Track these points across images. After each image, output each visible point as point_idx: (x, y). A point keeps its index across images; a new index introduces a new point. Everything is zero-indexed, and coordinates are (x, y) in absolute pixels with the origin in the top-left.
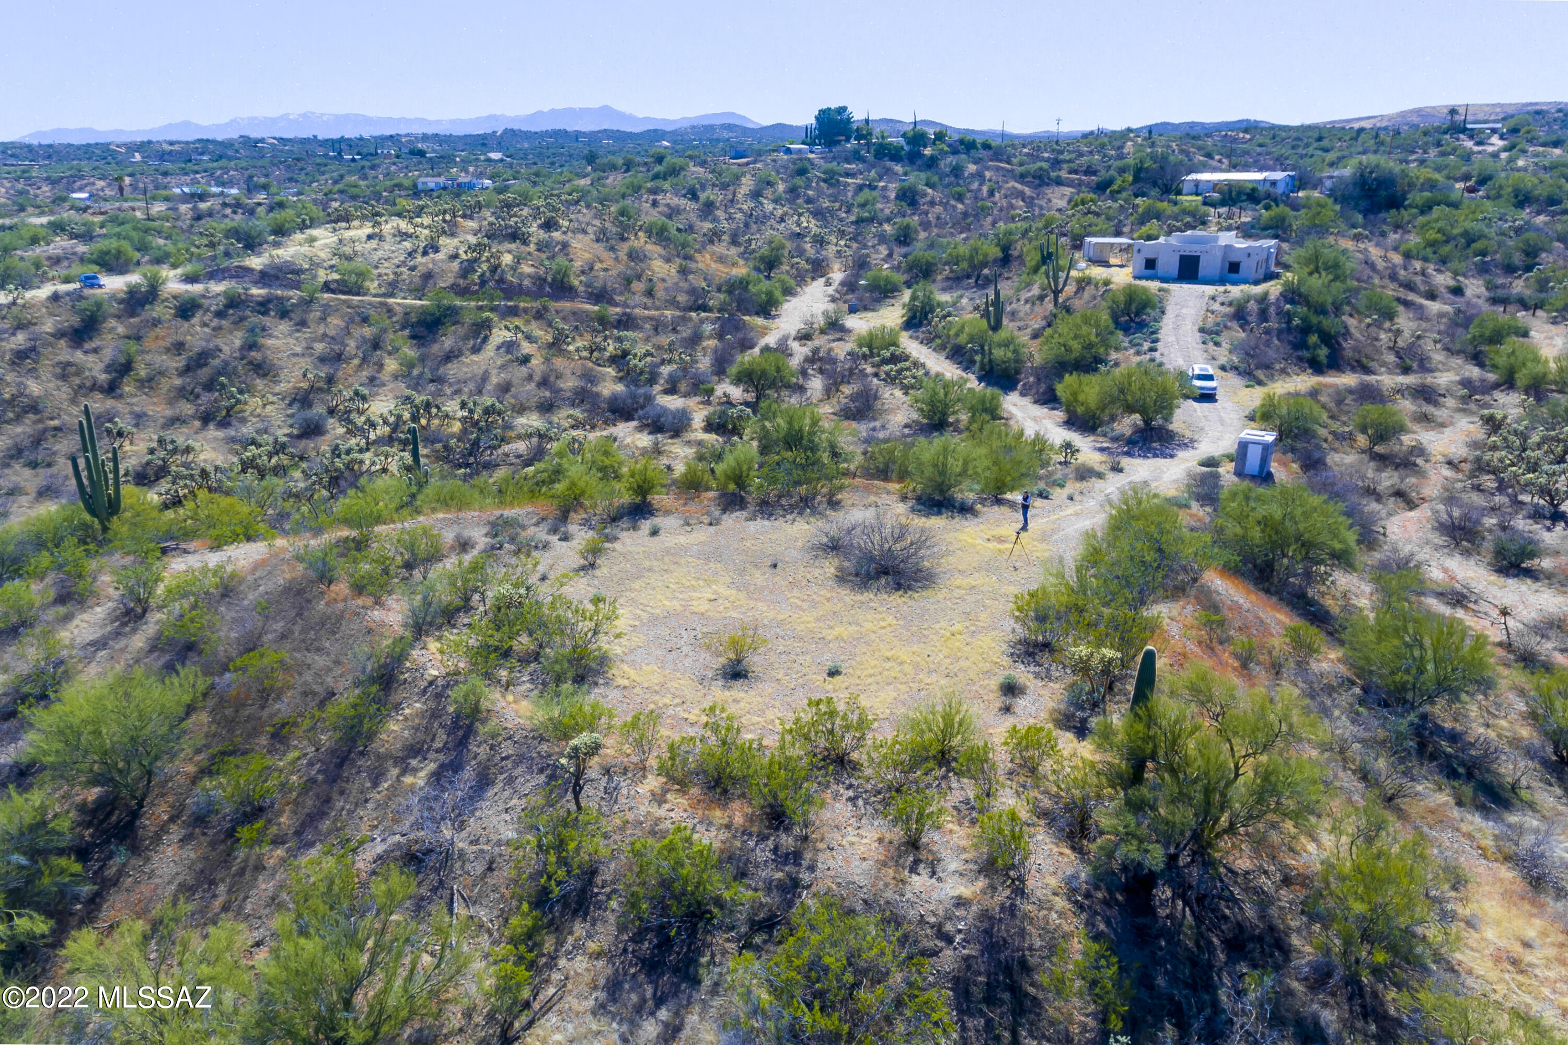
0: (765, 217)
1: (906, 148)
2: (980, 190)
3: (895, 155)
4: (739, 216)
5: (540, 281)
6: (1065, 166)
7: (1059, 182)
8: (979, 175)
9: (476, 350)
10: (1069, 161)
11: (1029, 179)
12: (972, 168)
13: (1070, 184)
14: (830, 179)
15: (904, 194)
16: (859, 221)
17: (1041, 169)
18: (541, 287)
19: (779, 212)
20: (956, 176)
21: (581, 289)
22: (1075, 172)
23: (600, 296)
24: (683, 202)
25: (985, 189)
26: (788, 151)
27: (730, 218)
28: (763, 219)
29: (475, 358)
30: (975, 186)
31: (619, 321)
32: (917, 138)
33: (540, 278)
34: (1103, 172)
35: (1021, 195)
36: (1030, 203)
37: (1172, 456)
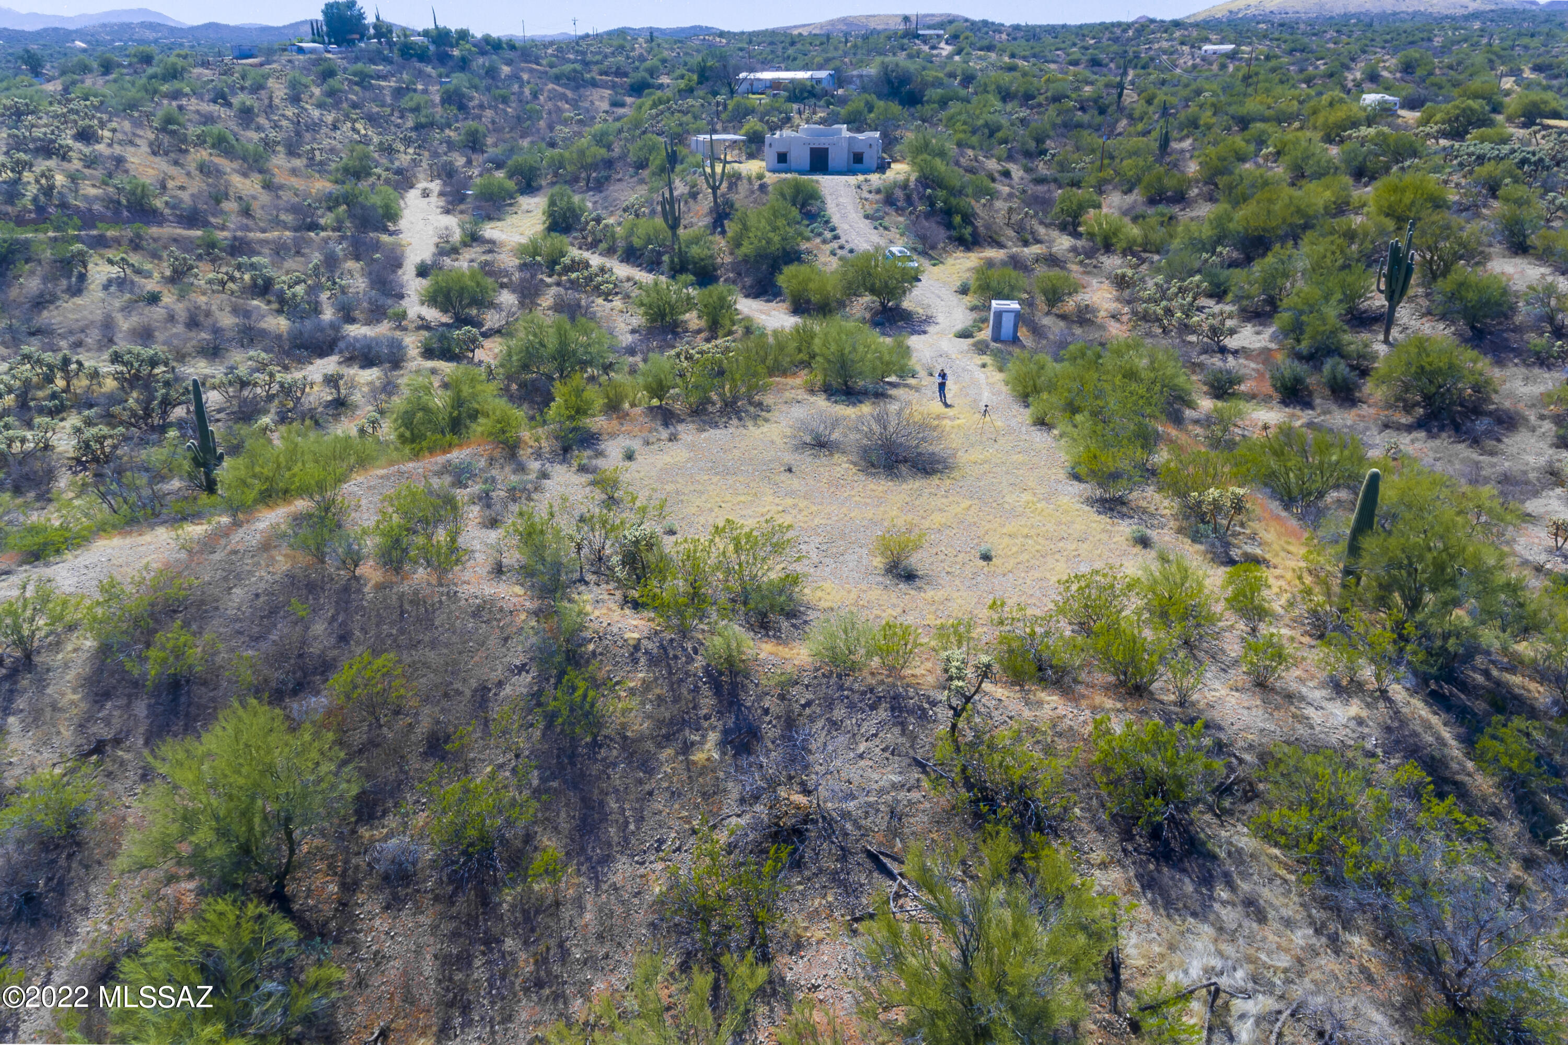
0: (315, 124)
1: (432, 48)
2: (522, 93)
3: (423, 56)
4: (284, 123)
5: (113, 204)
6: (595, 68)
7: (594, 84)
8: (516, 77)
9: (77, 290)
10: (597, 63)
11: (564, 81)
12: (506, 70)
13: (604, 86)
14: (363, 80)
15: (450, 97)
16: (418, 127)
17: (575, 70)
18: (117, 212)
19: (329, 118)
20: (493, 78)
21: (167, 211)
22: (606, 73)
23: (192, 219)
24: (214, 108)
25: (527, 91)
26: (301, 50)
27: (276, 126)
28: (314, 127)
29: (78, 300)
30: (516, 87)
31: (232, 247)
32: (441, 37)
33: (111, 201)
34: (632, 74)
35: (564, 97)
36: (575, 104)
37: (925, 332)
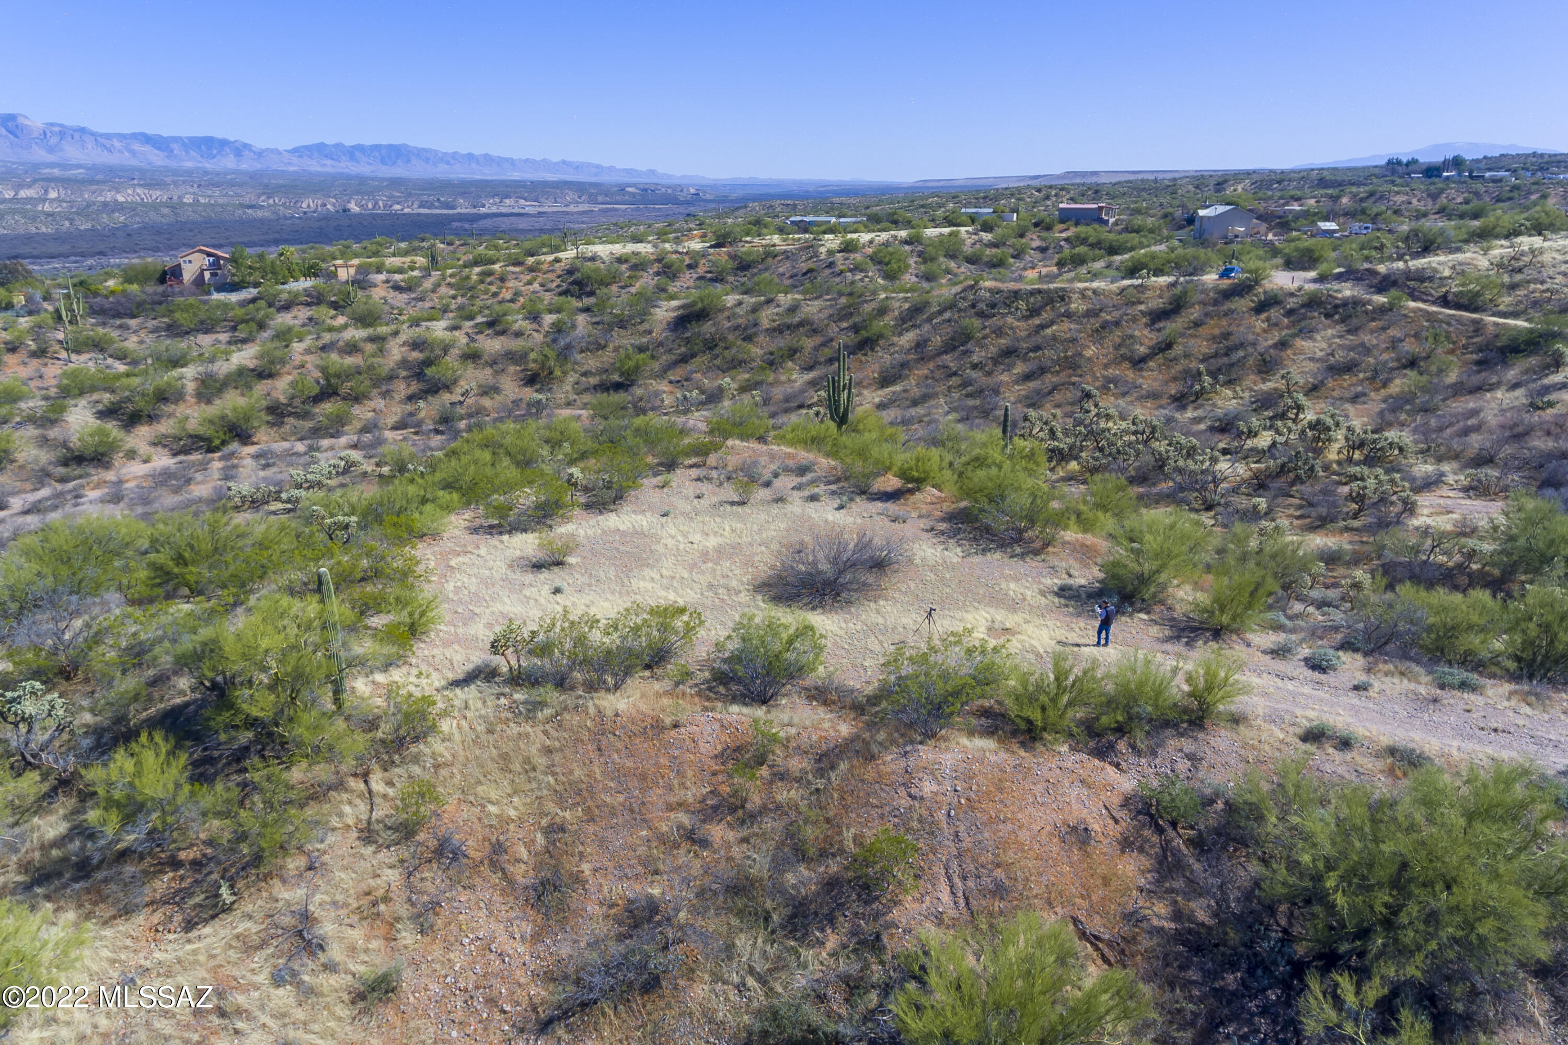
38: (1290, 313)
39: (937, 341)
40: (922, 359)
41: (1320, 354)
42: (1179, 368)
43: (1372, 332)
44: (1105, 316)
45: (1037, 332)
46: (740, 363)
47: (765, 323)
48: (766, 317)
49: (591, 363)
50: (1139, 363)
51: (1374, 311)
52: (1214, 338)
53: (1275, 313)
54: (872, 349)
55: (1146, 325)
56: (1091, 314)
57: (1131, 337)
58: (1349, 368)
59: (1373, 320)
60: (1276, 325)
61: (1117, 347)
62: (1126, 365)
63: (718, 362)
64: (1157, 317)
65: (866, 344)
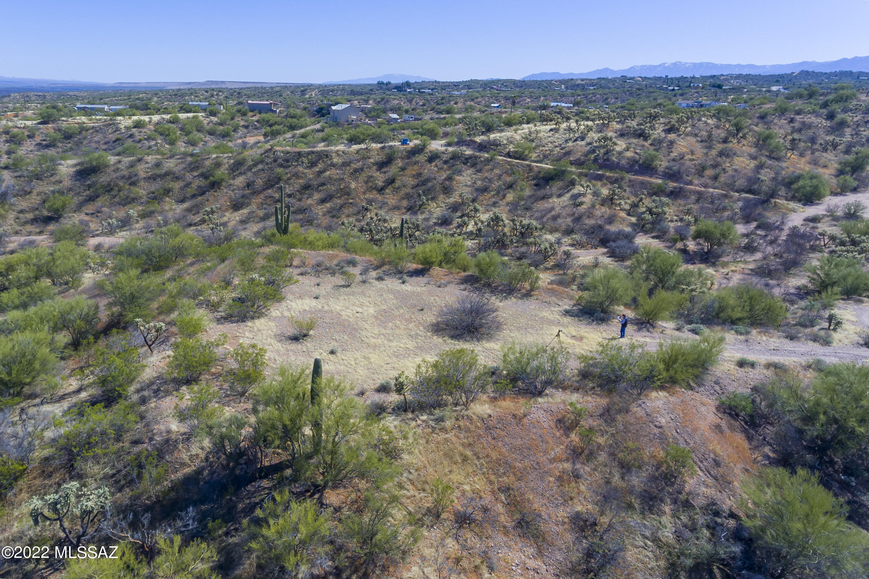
9: (560, 196)
31: (672, 192)
33: (634, 160)
38: (446, 162)
39: (259, 182)
40: (255, 193)
41: (469, 183)
42: (402, 192)
43: (488, 171)
44: (353, 166)
45: (319, 176)
46: (133, 199)
47: (142, 175)
48: (141, 170)
49: (23, 204)
50: (381, 190)
51: (485, 161)
52: (414, 176)
53: (438, 162)
54: (219, 189)
55: (377, 170)
56: (345, 164)
57: (372, 177)
58: (484, 190)
59: (486, 165)
60: (442, 169)
61: (366, 182)
62: (375, 192)
63: (117, 199)
64: (382, 165)
65: (215, 185)
